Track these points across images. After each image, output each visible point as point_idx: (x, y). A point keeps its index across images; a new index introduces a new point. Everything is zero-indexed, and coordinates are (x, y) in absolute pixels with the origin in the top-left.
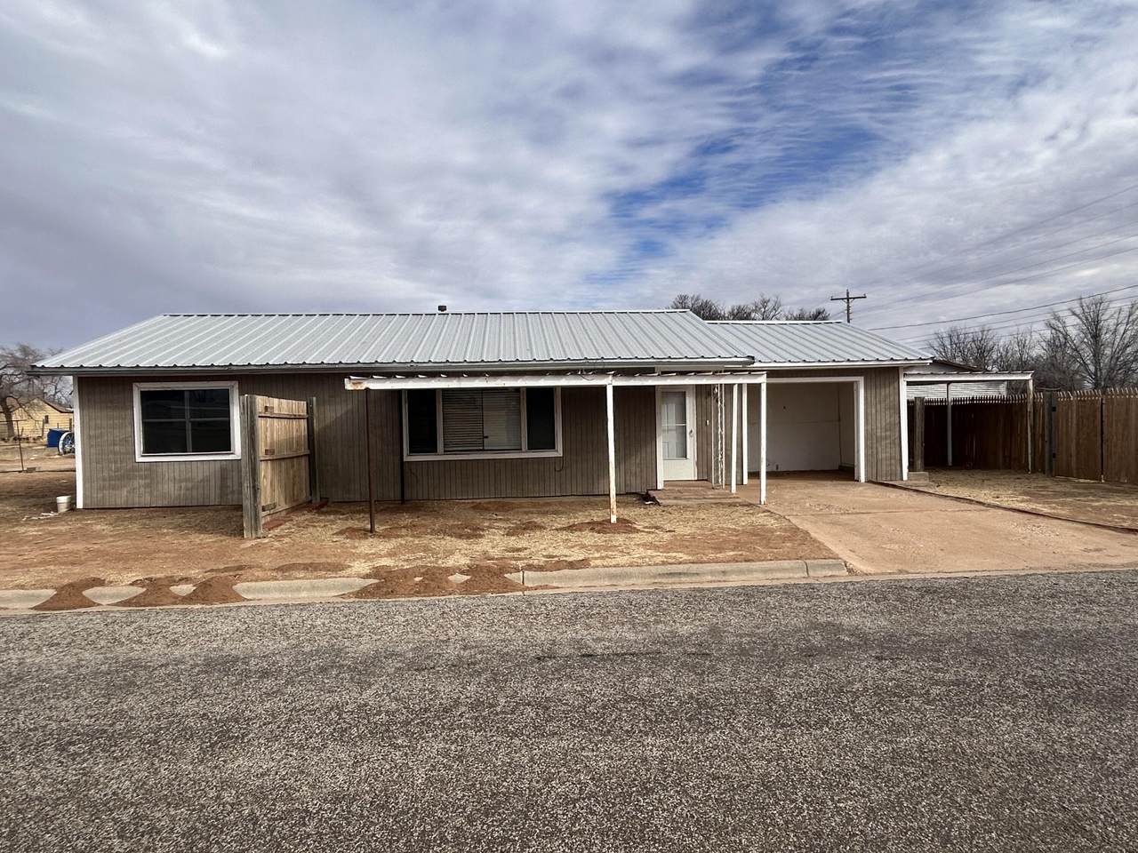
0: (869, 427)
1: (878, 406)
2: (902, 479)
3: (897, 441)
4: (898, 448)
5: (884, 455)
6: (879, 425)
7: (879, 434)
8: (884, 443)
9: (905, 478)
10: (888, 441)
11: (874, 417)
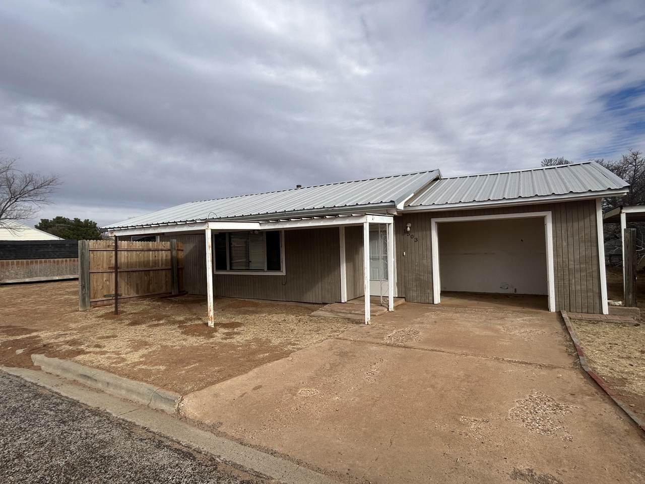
0: (560, 260)
1: (570, 239)
2: (602, 313)
3: (595, 274)
4: (596, 281)
5: (578, 287)
6: (571, 257)
7: (571, 267)
8: (578, 275)
9: (606, 310)
10: (583, 274)
11: (565, 250)
